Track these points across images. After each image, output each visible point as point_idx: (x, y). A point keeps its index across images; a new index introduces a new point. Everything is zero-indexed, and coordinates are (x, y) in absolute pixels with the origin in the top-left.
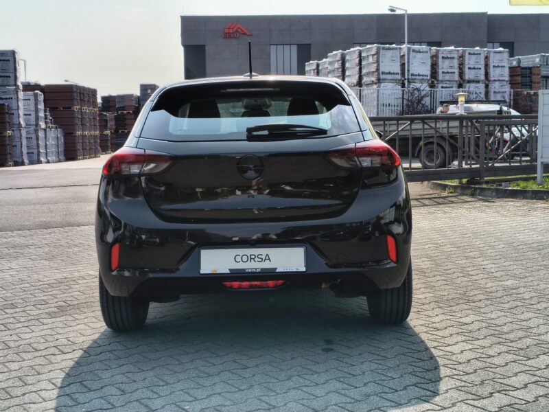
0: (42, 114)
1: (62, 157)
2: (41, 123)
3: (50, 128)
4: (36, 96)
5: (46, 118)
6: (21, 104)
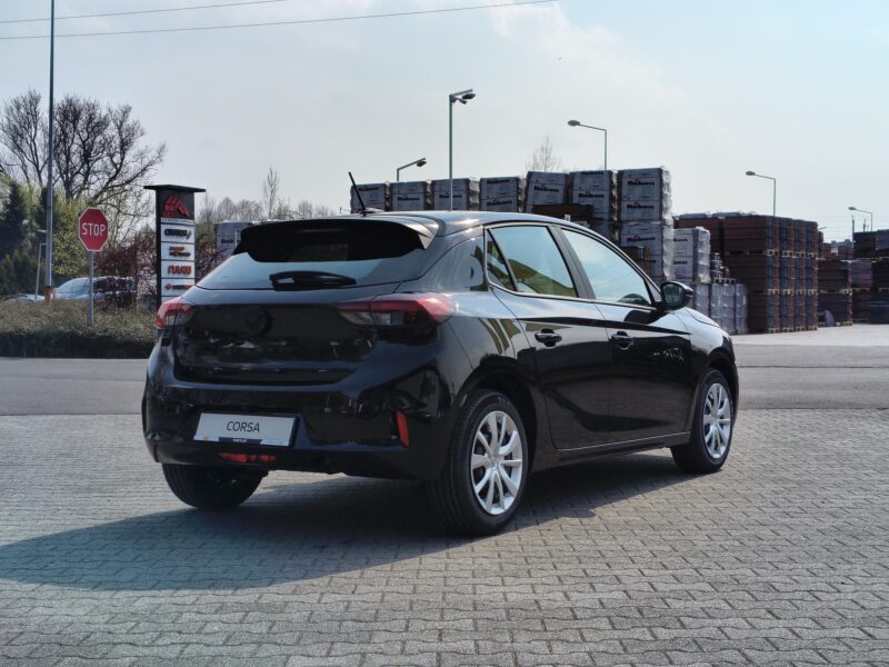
0: (704, 262)
3: (720, 283)
4: (696, 234)
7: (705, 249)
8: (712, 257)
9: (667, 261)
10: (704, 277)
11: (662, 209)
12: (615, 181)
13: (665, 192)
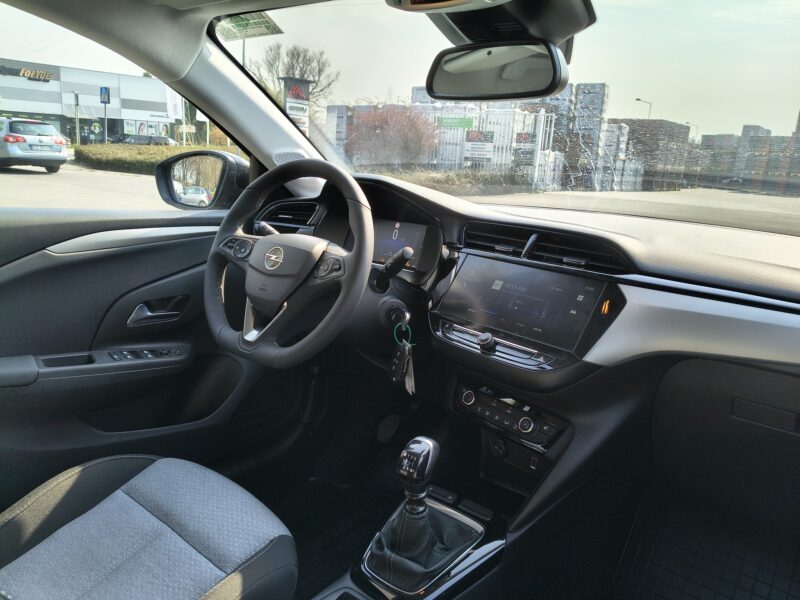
0: (623, 146)
1: (639, 186)
2: (620, 154)
3: (630, 160)
4: (620, 128)
5: (627, 149)
6: (603, 136)
7: (624, 139)
8: (628, 144)
9: (601, 144)
10: (622, 156)
11: (601, 111)
12: (574, 90)
13: (605, 99)
